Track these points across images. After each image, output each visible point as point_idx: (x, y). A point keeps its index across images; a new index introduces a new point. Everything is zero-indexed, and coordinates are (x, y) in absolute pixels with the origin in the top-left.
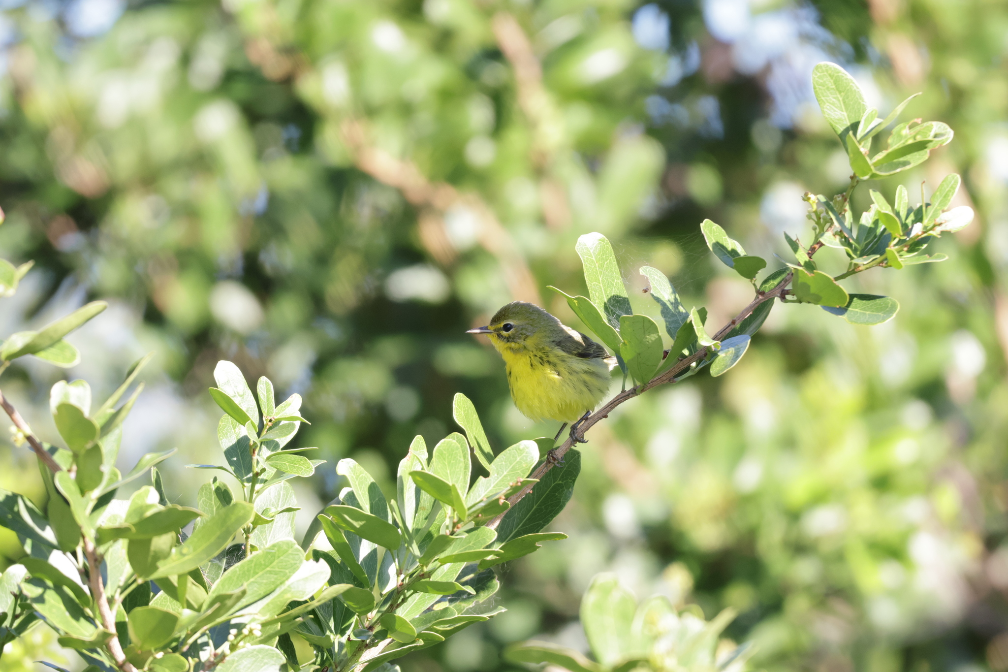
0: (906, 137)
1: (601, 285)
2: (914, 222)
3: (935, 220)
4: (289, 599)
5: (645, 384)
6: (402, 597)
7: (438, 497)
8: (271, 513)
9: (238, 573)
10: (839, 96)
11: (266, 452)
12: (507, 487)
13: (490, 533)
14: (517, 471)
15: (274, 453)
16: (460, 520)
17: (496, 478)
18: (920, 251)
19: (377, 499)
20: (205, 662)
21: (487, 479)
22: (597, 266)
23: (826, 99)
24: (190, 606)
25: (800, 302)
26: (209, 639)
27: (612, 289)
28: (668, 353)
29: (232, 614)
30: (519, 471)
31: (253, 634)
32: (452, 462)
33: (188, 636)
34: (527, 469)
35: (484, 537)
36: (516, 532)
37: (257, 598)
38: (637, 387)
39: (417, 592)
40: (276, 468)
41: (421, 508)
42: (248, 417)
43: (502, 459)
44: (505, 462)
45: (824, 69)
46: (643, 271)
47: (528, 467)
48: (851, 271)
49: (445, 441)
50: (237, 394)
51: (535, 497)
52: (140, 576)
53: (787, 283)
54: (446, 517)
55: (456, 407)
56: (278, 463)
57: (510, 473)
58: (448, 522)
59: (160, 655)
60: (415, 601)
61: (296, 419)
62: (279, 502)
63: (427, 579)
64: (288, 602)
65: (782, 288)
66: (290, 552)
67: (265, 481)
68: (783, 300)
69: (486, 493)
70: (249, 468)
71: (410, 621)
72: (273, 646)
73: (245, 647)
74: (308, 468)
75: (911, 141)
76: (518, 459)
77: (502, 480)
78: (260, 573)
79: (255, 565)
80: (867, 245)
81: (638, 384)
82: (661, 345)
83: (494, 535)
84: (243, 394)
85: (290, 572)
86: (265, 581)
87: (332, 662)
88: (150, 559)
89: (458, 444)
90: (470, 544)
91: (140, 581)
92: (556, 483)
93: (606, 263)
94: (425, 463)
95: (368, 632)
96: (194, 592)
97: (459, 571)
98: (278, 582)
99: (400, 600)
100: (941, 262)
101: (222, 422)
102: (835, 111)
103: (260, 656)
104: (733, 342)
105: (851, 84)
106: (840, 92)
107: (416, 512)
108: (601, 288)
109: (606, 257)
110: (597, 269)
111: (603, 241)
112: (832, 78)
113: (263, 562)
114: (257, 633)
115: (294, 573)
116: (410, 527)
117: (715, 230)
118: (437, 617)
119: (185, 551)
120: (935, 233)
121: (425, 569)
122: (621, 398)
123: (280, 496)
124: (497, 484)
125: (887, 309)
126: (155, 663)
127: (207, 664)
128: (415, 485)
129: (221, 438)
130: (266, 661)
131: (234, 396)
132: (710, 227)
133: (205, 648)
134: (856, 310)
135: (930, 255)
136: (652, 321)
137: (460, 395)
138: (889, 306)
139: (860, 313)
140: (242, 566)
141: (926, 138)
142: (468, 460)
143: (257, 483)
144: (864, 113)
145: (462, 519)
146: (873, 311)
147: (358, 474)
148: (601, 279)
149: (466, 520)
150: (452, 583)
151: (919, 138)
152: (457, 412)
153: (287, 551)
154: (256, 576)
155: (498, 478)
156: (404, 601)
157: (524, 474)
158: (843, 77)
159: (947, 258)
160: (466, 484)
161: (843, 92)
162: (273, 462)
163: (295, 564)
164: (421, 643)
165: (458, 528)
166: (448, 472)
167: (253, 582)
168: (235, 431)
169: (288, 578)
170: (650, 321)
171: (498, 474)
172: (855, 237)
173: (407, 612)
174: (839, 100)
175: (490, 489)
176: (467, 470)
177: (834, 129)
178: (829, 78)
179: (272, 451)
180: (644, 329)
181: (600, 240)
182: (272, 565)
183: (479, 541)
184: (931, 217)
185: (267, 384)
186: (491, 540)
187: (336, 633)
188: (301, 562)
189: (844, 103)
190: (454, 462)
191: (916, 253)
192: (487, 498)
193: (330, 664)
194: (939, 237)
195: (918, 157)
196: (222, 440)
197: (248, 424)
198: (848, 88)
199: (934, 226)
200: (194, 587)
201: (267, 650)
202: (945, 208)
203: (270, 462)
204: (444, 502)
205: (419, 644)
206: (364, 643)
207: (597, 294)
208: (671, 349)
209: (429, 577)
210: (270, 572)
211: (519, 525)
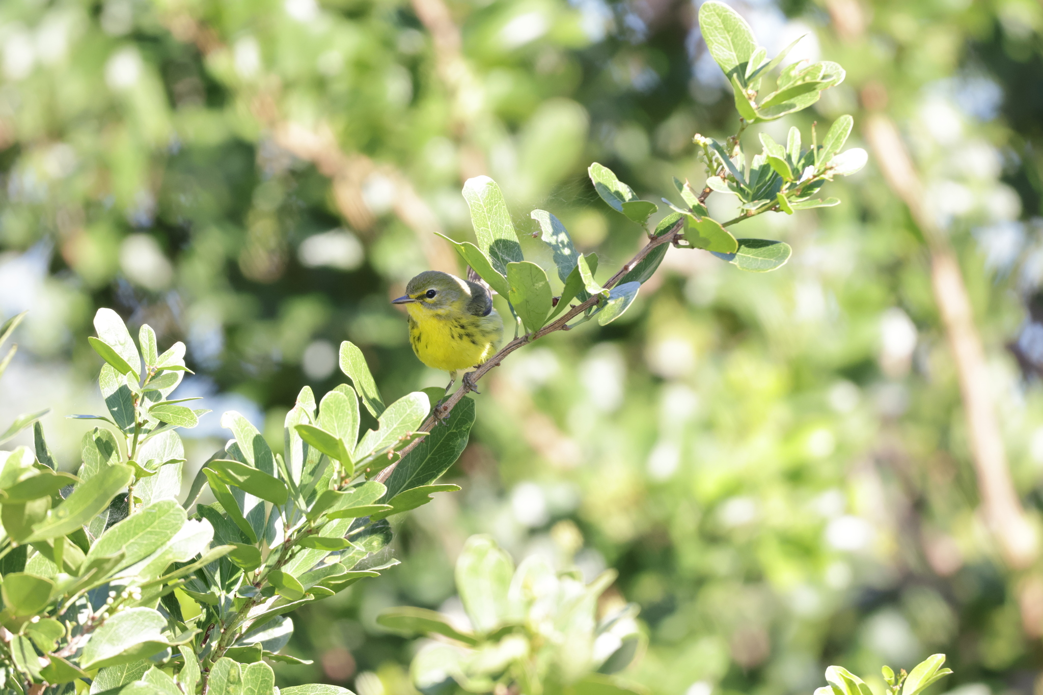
0: (795, 77)
1: (490, 230)
2: (804, 166)
3: (826, 164)
4: (170, 560)
5: (536, 332)
6: (290, 553)
7: (325, 452)
8: (155, 465)
9: (117, 533)
10: (727, 35)
11: (148, 403)
12: (396, 441)
13: (380, 488)
14: (407, 424)
15: (156, 403)
16: (347, 476)
17: (386, 431)
18: (812, 195)
19: (263, 452)
20: (84, 624)
21: (376, 432)
22: (485, 211)
23: (714, 39)
24: (67, 568)
25: (693, 248)
26: (87, 601)
27: (502, 234)
28: (558, 300)
29: (111, 576)
30: (409, 424)
31: (132, 598)
32: (340, 415)
33: (64, 600)
34: (417, 421)
35: (374, 492)
36: (409, 483)
37: (137, 560)
38: (529, 334)
39: (305, 548)
40: (159, 419)
41: (309, 461)
42: (129, 367)
43: (392, 411)
44: (395, 414)
45: (712, 8)
46: (535, 214)
47: (418, 420)
48: (743, 216)
49: (332, 394)
50: (118, 343)
51: (429, 446)
52: (15, 540)
53: (680, 227)
54: (333, 471)
55: (343, 355)
56: (161, 414)
57: (400, 426)
58: (335, 476)
59: (36, 619)
60: (305, 556)
61: (178, 368)
62: (165, 451)
63: (316, 535)
64: (170, 563)
65: (675, 232)
66: (171, 511)
67: (149, 431)
68: (676, 245)
69: (375, 446)
70: (132, 418)
71: (298, 578)
72: (153, 607)
73: (124, 610)
74: (192, 419)
75: (800, 83)
76: (408, 412)
77: (392, 433)
78: (141, 534)
79: (135, 525)
80: (759, 189)
81: (530, 331)
82: (550, 292)
83: (384, 490)
84: (125, 343)
85: (171, 533)
86: (145, 542)
87: (218, 619)
88: (24, 523)
89: (345, 396)
90: (359, 499)
91: (14, 545)
92: (450, 431)
93: (494, 207)
94: (312, 415)
95: (254, 589)
96: (72, 554)
97: (348, 526)
98: (159, 543)
99: (287, 557)
100: (834, 206)
101: (104, 371)
102: (723, 51)
103: (141, 619)
104: (623, 289)
105: (739, 23)
106: (728, 32)
107: (304, 465)
108: (490, 233)
109: (494, 201)
110: (486, 214)
111: (491, 184)
112: (720, 18)
113: (143, 523)
114: (137, 596)
115: (175, 533)
116: (297, 483)
117: (604, 174)
118: (326, 574)
119: (61, 513)
120: (828, 176)
121: (313, 525)
122: (514, 345)
123: (166, 445)
124: (386, 438)
125: (780, 255)
126: (31, 628)
127: (85, 628)
128: (301, 440)
129: (103, 387)
130: (146, 623)
131: (116, 345)
132: (598, 171)
133: (83, 610)
134: (749, 256)
135: (823, 200)
136: (539, 269)
137: (347, 344)
138: (782, 251)
139: (752, 258)
140: (122, 526)
141: (815, 79)
142: (356, 412)
143: (141, 433)
144: (753, 52)
145: (350, 473)
146: (765, 257)
147: (243, 427)
148: (489, 224)
149: (353, 475)
150: (340, 540)
151: (808, 79)
152: (344, 361)
153: (168, 511)
154: (136, 537)
155: (388, 431)
156: (291, 557)
157: (415, 426)
158: (731, 16)
159: (839, 202)
160: (355, 437)
161: (732, 31)
162: (156, 412)
163: (177, 524)
164: (312, 597)
165: (346, 483)
166: (336, 425)
167: (133, 543)
168: (117, 380)
169: (169, 539)
170: (537, 268)
171: (387, 427)
172: (747, 181)
173: (296, 568)
174: (728, 40)
175: (380, 442)
176: (355, 423)
177: (722, 70)
178: (717, 17)
179: (155, 401)
180: (531, 276)
181: (488, 184)
182: (153, 525)
183: (369, 496)
184: (823, 161)
185: (149, 332)
186: (380, 494)
187: (223, 589)
188: (183, 522)
189: (733, 43)
190: (342, 415)
191: (808, 198)
192: (376, 452)
193: (217, 621)
194: (832, 180)
195: (809, 98)
196: (103, 388)
197: (129, 375)
198: (737, 27)
199: (826, 169)
200: (71, 549)
201: (148, 613)
202: (838, 151)
203: (152, 413)
204: (332, 457)
205: (309, 599)
206: (252, 600)
207: (486, 240)
208: (561, 296)
209: (317, 533)
210: (151, 533)
211: (413, 474)
